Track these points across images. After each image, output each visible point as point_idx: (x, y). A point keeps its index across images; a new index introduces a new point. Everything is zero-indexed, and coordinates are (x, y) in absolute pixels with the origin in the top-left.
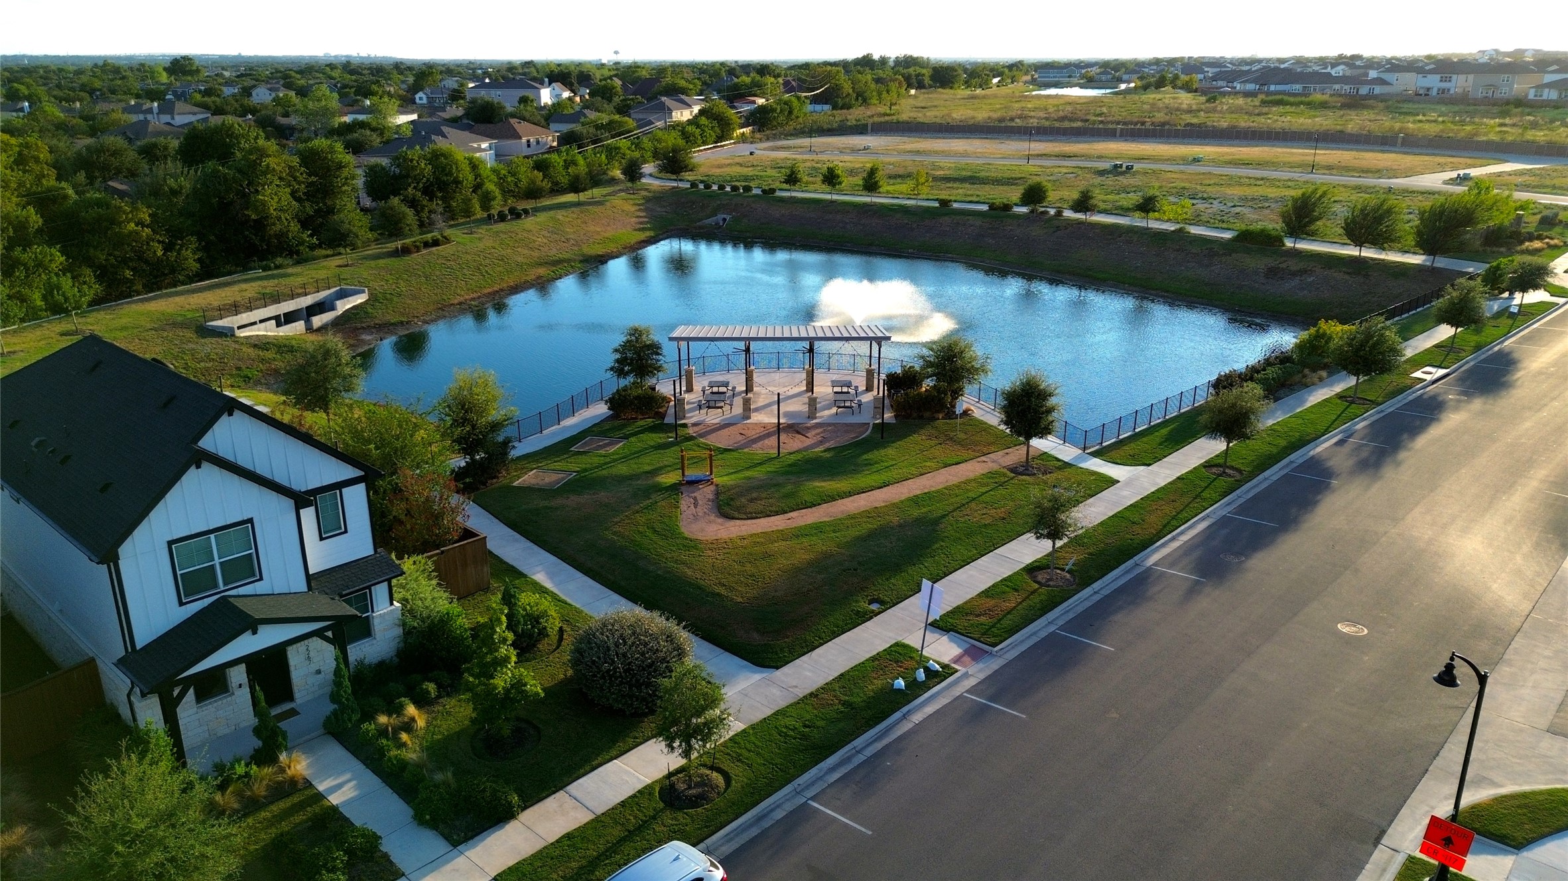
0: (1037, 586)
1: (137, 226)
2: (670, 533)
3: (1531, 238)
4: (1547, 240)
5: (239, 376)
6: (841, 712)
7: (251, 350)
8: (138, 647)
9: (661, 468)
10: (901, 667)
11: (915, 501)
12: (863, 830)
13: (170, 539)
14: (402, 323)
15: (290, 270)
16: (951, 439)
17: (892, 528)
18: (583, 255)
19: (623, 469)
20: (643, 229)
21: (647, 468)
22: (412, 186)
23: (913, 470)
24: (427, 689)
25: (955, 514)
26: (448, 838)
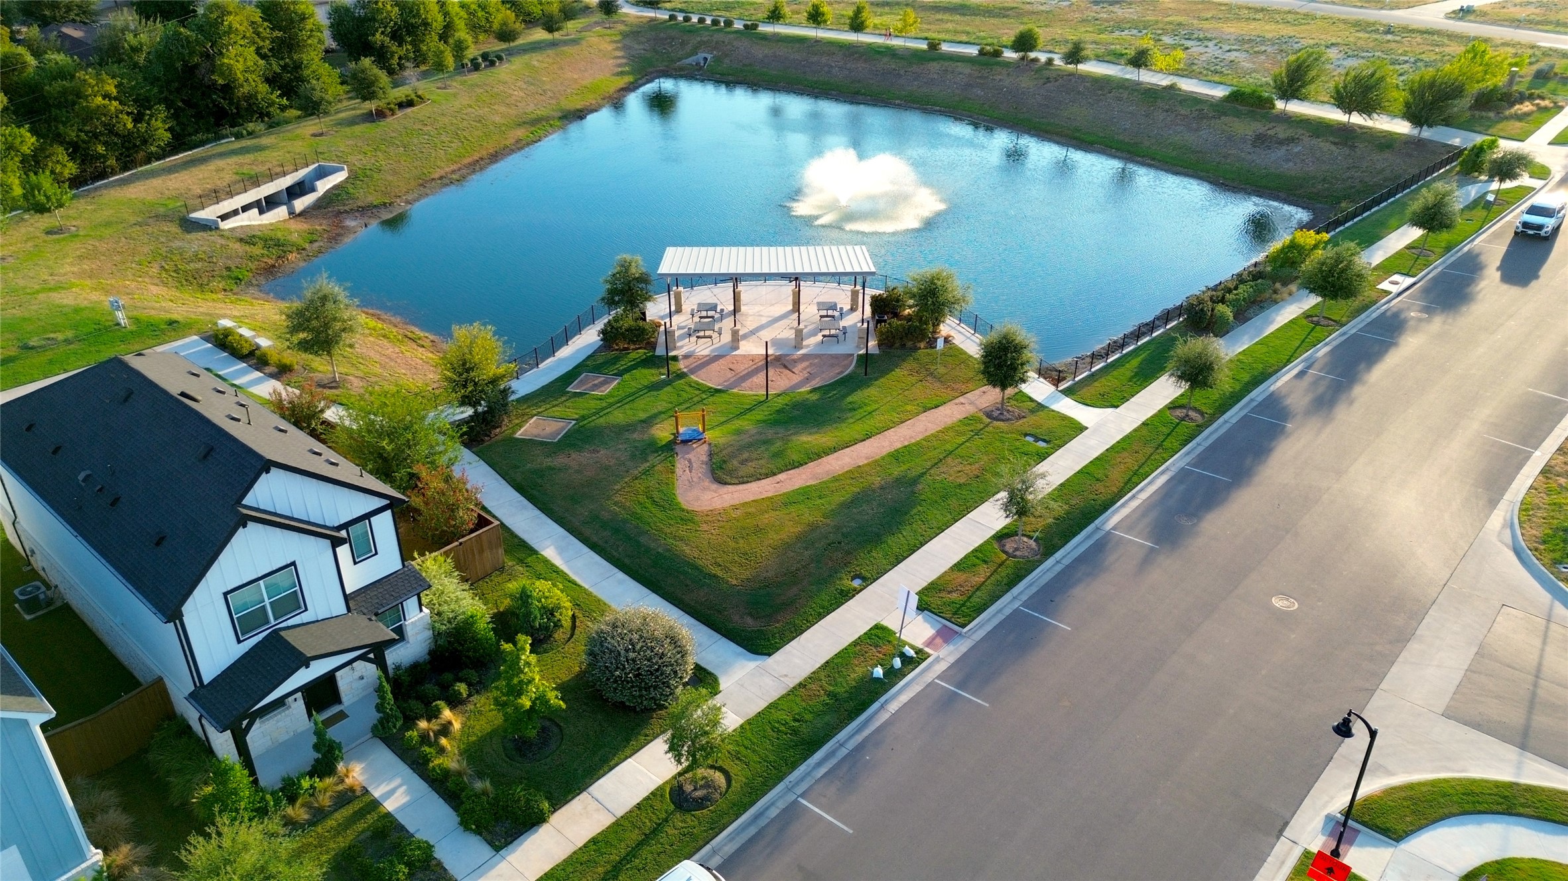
0: (1004, 557)
1: (104, 99)
2: (668, 503)
3: (1522, 99)
4: (1537, 101)
5: (230, 277)
6: (827, 704)
7: (237, 246)
8: (206, 682)
9: (655, 416)
10: (879, 652)
11: (896, 456)
12: (846, 828)
13: (225, 590)
14: (385, 204)
15: (265, 141)
16: (932, 374)
17: (874, 491)
18: (562, 110)
19: (619, 417)
20: (622, 73)
21: (643, 415)
22: (380, 30)
23: (895, 417)
24: (459, 690)
25: (932, 471)
26: (490, 843)
